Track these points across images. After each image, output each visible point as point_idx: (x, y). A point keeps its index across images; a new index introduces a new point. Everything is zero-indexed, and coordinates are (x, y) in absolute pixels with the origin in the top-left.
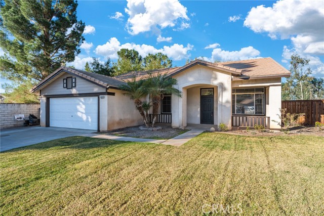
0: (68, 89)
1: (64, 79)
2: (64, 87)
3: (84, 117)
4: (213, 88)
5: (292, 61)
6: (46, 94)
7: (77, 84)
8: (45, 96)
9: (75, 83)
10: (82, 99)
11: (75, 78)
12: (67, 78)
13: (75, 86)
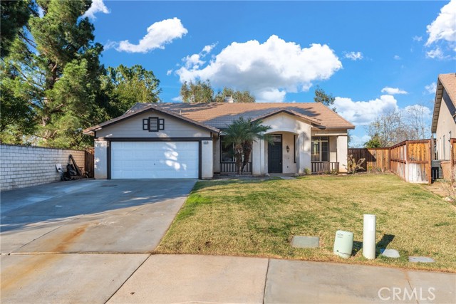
0: (150, 131)
1: (144, 120)
2: (144, 129)
3: (177, 166)
4: (282, 135)
5: (316, 97)
6: (107, 136)
7: (165, 126)
8: (106, 139)
9: (163, 124)
10: (173, 144)
11: (163, 120)
12: (150, 118)
13: (163, 129)
